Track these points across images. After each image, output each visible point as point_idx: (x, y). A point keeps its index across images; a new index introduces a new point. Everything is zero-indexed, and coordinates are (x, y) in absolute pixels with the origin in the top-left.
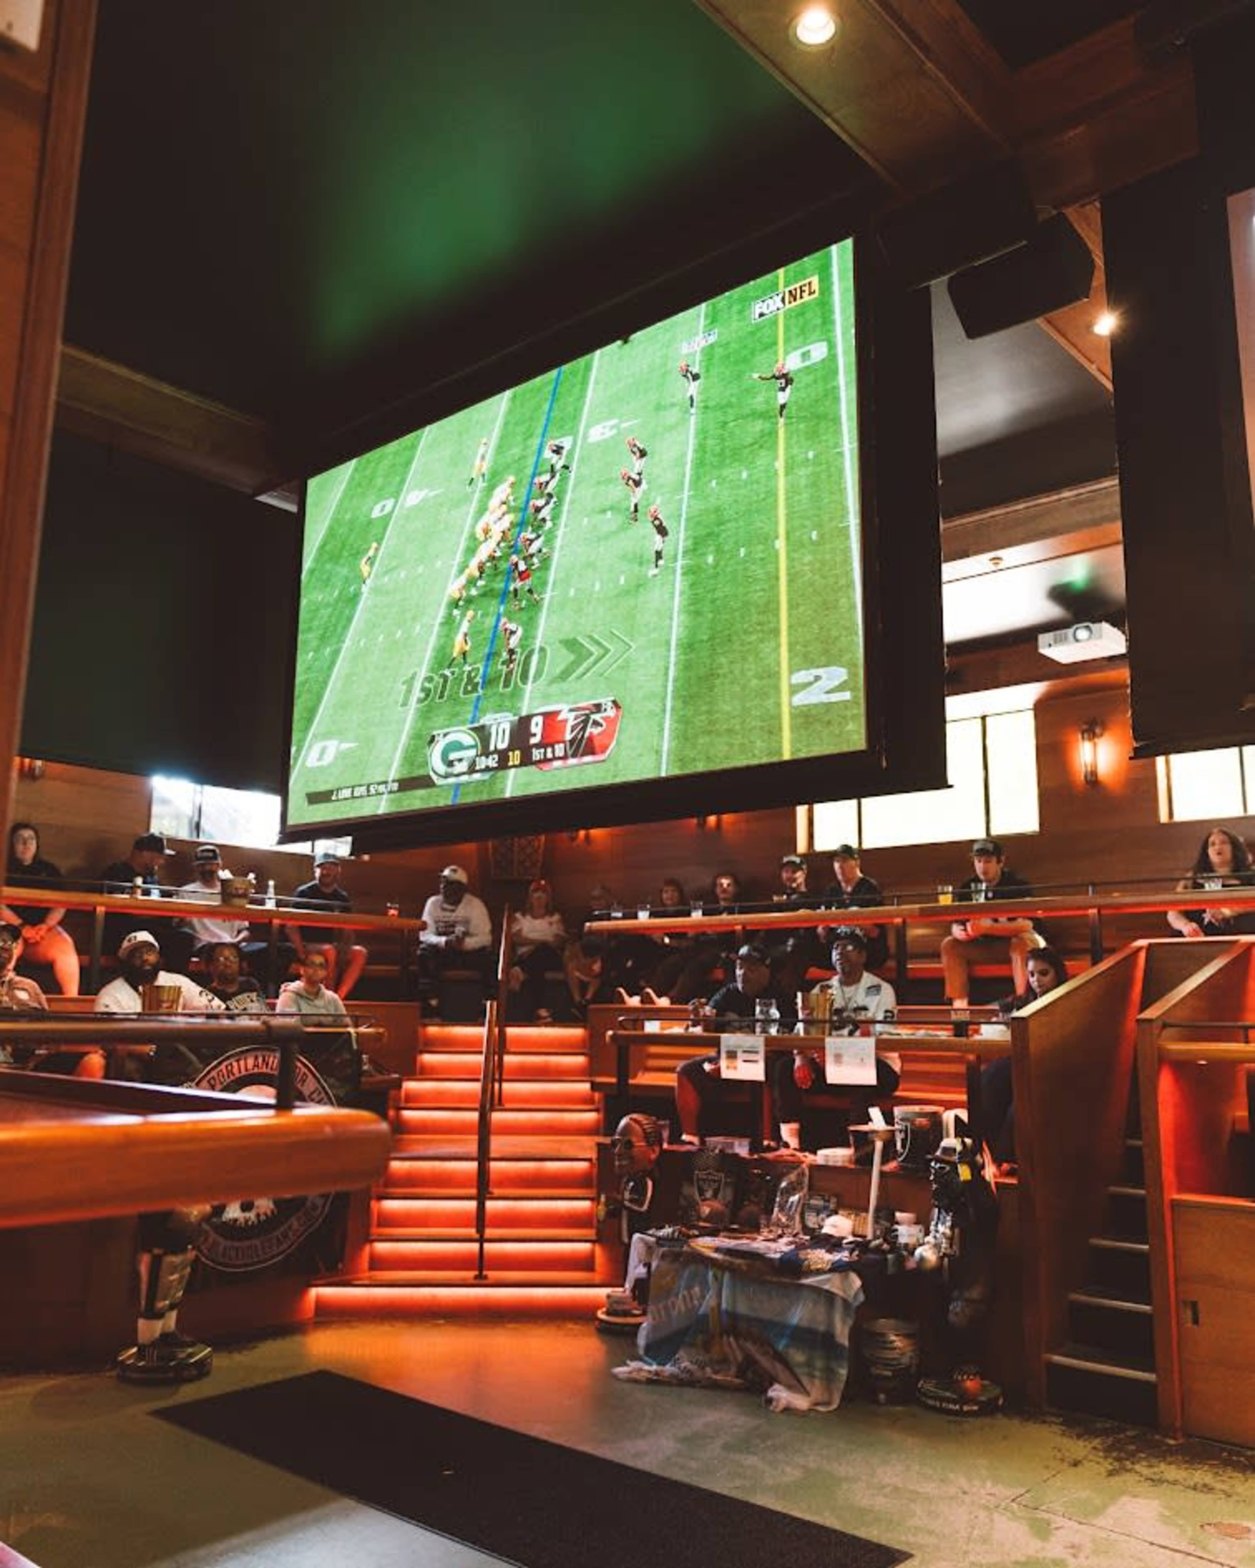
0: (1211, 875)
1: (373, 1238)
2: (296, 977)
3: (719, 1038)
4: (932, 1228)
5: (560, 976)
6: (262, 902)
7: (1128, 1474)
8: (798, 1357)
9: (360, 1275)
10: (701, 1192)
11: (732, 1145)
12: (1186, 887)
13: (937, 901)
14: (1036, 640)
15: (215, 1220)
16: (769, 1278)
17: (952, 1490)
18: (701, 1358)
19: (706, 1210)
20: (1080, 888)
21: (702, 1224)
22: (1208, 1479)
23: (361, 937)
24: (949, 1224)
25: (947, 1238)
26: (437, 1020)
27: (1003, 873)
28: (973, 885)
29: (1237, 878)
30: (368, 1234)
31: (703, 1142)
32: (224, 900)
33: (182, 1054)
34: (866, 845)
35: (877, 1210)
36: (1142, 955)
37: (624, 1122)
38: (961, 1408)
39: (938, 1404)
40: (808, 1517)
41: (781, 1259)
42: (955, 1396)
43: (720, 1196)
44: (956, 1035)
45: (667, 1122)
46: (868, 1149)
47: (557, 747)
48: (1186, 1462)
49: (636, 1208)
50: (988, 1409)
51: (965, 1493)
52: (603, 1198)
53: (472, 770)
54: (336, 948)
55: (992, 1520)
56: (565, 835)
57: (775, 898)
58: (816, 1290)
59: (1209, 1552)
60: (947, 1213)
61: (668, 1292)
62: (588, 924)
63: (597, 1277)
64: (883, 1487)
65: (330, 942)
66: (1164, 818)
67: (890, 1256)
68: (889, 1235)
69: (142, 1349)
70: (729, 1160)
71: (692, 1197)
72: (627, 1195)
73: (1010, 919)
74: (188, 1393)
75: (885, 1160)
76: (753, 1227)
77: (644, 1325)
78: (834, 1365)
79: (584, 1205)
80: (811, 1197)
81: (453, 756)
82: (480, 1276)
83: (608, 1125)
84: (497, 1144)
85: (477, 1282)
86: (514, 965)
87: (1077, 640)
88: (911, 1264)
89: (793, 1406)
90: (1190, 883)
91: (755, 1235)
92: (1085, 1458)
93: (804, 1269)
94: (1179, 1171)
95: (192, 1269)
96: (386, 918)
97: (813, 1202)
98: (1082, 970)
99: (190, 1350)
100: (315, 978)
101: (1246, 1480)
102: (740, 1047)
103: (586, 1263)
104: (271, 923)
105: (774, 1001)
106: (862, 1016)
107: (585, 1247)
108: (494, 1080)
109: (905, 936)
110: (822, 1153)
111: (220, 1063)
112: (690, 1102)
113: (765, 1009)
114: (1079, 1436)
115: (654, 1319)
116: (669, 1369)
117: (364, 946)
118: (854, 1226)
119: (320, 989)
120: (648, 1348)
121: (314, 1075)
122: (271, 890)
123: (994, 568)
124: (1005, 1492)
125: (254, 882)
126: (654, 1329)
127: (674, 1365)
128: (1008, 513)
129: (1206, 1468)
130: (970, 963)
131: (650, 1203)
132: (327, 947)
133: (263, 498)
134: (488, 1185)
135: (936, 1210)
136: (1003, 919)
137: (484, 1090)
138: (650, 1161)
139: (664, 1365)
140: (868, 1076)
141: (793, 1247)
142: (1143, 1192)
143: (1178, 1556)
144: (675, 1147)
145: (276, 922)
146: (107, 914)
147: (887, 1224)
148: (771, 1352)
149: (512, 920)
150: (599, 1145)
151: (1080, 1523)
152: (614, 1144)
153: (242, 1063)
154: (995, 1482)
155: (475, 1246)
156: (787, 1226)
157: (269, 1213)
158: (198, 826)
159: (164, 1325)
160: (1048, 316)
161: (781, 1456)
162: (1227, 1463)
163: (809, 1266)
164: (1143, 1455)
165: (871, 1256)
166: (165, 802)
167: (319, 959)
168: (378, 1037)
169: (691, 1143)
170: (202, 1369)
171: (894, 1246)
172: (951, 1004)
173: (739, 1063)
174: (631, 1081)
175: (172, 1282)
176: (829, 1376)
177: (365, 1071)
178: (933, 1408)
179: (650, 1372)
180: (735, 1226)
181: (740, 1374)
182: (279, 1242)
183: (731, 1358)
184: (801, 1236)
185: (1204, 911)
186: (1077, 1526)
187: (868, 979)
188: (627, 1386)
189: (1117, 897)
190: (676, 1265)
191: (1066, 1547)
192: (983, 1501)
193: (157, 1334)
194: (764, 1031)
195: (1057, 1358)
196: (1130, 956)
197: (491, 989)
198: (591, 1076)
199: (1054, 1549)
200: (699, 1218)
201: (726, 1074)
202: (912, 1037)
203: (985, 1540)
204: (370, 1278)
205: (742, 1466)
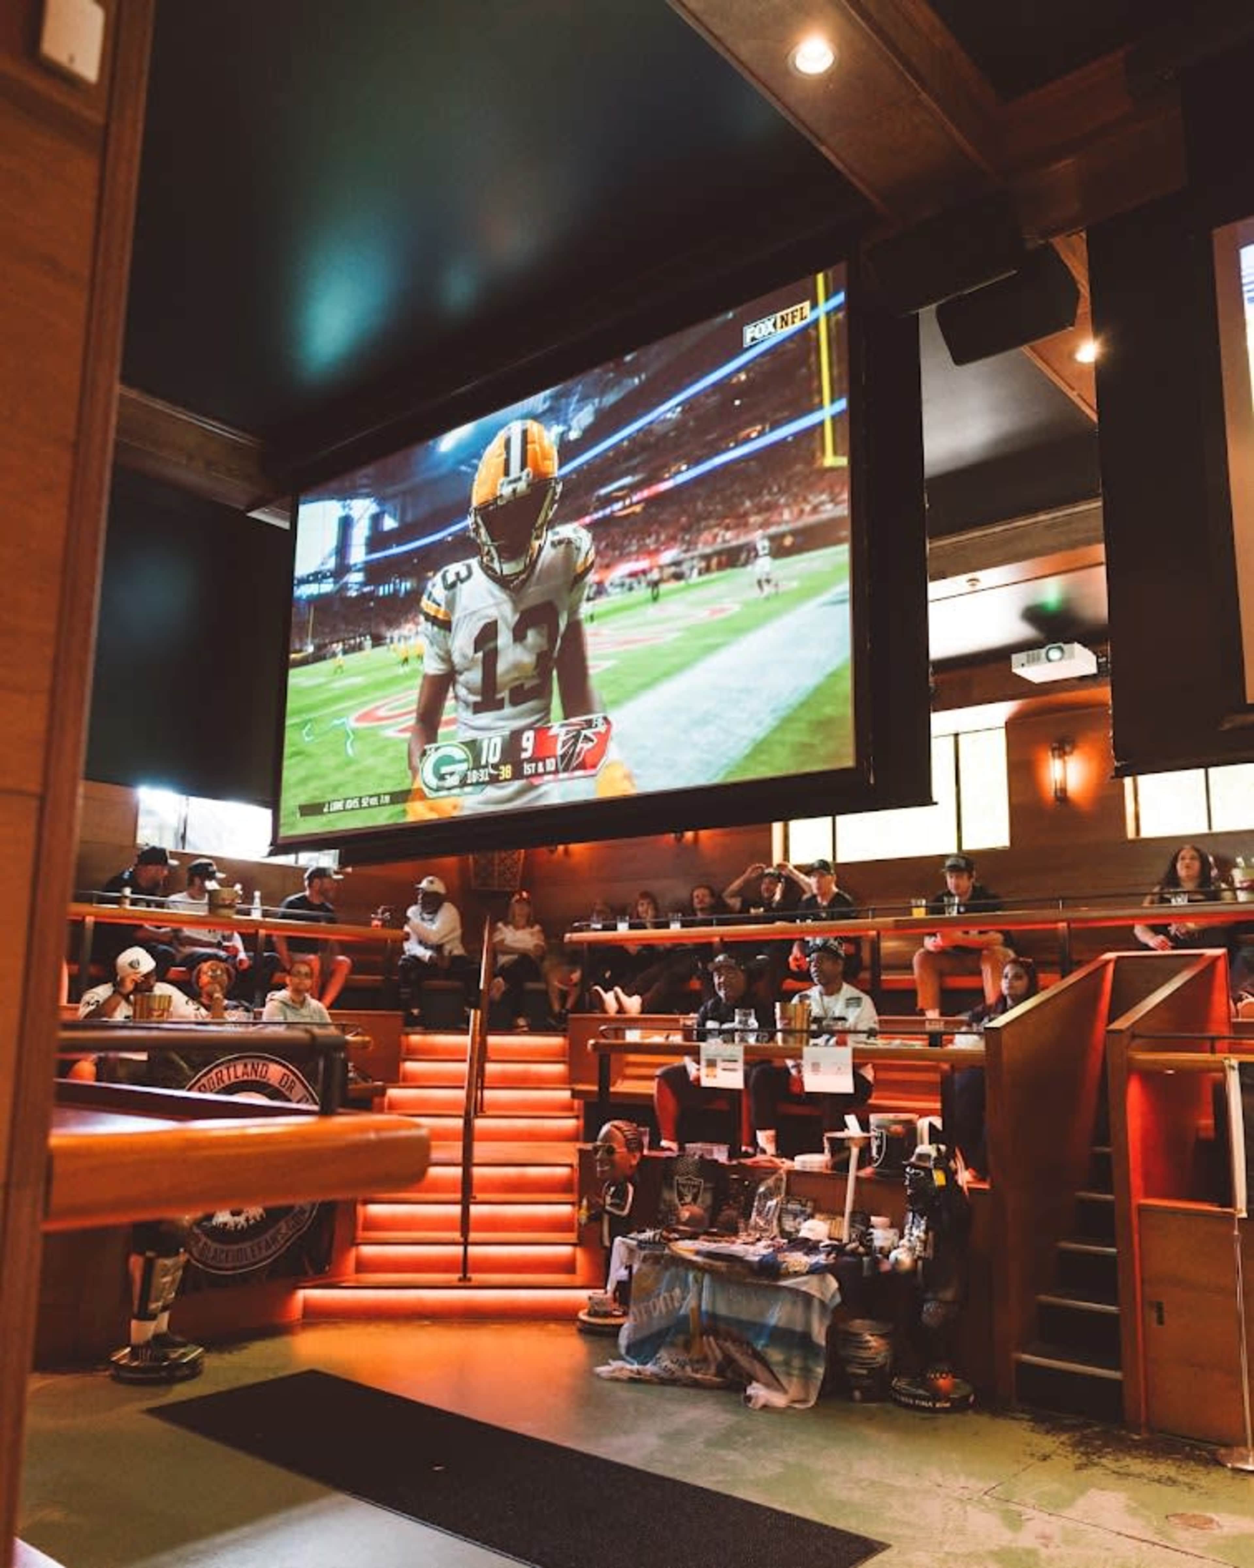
0: (1179, 890)
1: (359, 1241)
2: (281, 987)
3: (699, 1047)
4: (906, 1231)
5: (540, 986)
6: (248, 913)
7: (1097, 1468)
8: (776, 1356)
9: (346, 1278)
10: (681, 1197)
11: (711, 1152)
12: (1152, 902)
13: (911, 914)
14: (1009, 659)
15: (205, 1223)
16: (749, 1280)
17: (927, 1484)
18: (681, 1358)
19: (685, 1214)
20: (1050, 902)
21: (681, 1228)
22: (1172, 1472)
23: (345, 948)
24: (923, 1227)
25: (921, 1241)
26: (418, 1029)
27: (974, 887)
28: (946, 899)
29: (1202, 893)
30: (354, 1238)
31: (682, 1148)
32: (210, 910)
33: (173, 1062)
34: (840, 859)
35: (853, 1213)
36: (1111, 968)
37: (605, 1128)
38: (934, 1405)
39: (911, 1401)
40: (788, 1510)
41: (760, 1261)
42: (928, 1394)
43: (700, 1200)
44: (930, 1045)
45: (648, 1129)
46: (844, 1155)
47: (548, 761)
48: (1150, 1457)
49: (617, 1212)
50: (960, 1406)
51: (939, 1486)
52: (585, 1202)
53: (463, 783)
54: (321, 958)
55: (965, 1512)
56: (544, 849)
57: (753, 911)
58: (795, 1292)
59: (1174, 1541)
60: (922, 1217)
61: (648, 1294)
62: (568, 936)
63: (578, 1279)
64: (861, 1480)
65: (315, 952)
66: (1131, 834)
67: (865, 1259)
68: (865, 1238)
69: (134, 1348)
70: (708, 1166)
71: (671, 1201)
72: (608, 1200)
73: (981, 932)
74: (182, 1392)
75: (860, 1166)
76: (732, 1231)
77: (626, 1326)
78: (811, 1363)
79: (566, 1209)
80: (788, 1202)
81: (444, 770)
82: (465, 1279)
83: (589, 1132)
84: (481, 1150)
85: (461, 1284)
86: (495, 976)
87: (1049, 660)
88: (886, 1266)
89: (769, 1404)
90: (1156, 898)
91: (733, 1238)
92: (1054, 1452)
93: (782, 1271)
94: (1146, 1176)
95: (184, 1273)
96: (370, 929)
97: (790, 1206)
98: (1053, 982)
99: (182, 1351)
100: (302, 987)
101: (1209, 1473)
102: (719, 1055)
103: (568, 1266)
104: (257, 933)
105: (753, 1011)
106: (839, 1026)
107: (566, 1250)
108: (477, 1089)
109: (879, 949)
110: (799, 1159)
111: (210, 1070)
112: (668, 1110)
113: (744, 1018)
114: (1048, 1432)
115: (635, 1320)
116: (650, 1368)
117: (348, 956)
118: (830, 1230)
119: (305, 999)
120: (629, 1349)
121: (302, 1082)
122: (257, 901)
123: (971, 589)
124: (978, 1485)
125: (241, 892)
126: (636, 1329)
127: (655, 1364)
128: (985, 535)
129: (1169, 1462)
130: (941, 975)
131: (631, 1207)
132: (312, 957)
133: (255, 514)
134: (471, 1192)
135: (910, 1215)
136: (974, 932)
137: (469, 1097)
138: (631, 1166)
139: (645, 1364)
140: (844, 1084)
141: (771, 1250)
142: (1109, 1197)
143: (1144, 1546)
144: (655, 1153)
145: (262, 932)
146: (96, 924)
147: (863, 1228)
148: (750, 1352)
149: (493, 930)
150: (581, 1152)
151: (1050, 1514)
152: (596, 1150)
153: (232, 1070)
154: (970, 1475)
155: (459, 1250)
156: (765, 1230)
157: (258, 1218)
158: (183, 837)
159: (156, 1326)
160: (1033, 343)
161: (760, 1451)
162: (1189, 1457)
163: (787, 1268)
164: (1109, 1450)
165: (848, 1259)
166: (150, 813)
167: (304, 969)
168: (365, 1045)
169: (669, 1149)
170: (194, 1370)
171: (870, 1250)
172: (924, 1015)
173: (718, 1071)
174: (612, 1089)
175: (165, 1284)
176: (806, 1373)
177: (351, 1079)
178: (907, 1406)
179: (632, 1371)
180: (715, 1230)
181: (720, 1372)
182: (268, 1247)
183: (711, 1357)
184: (779, 1239)
185: (1170, 925)
186: (1047, 1517)
187: (848, 990)
188: (608, 1385)
189: (1084, 912)
190: (658, 1267)
191: (1037, 1537)
192: (956, 1495)
193: (150, 1334)
194: (742, 1040)
195: (1026, 1357)
196: (1097, 970)
197: (474, 999)
198: (570, 1083)
199: (1026, 1539)
200: (679, 1222)
201: (706, 1082)
202: (887, 1047)
203: (960, 1531)
204: (357, 1281)
205: (724, 1461)
